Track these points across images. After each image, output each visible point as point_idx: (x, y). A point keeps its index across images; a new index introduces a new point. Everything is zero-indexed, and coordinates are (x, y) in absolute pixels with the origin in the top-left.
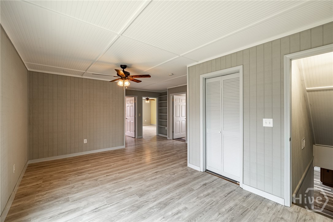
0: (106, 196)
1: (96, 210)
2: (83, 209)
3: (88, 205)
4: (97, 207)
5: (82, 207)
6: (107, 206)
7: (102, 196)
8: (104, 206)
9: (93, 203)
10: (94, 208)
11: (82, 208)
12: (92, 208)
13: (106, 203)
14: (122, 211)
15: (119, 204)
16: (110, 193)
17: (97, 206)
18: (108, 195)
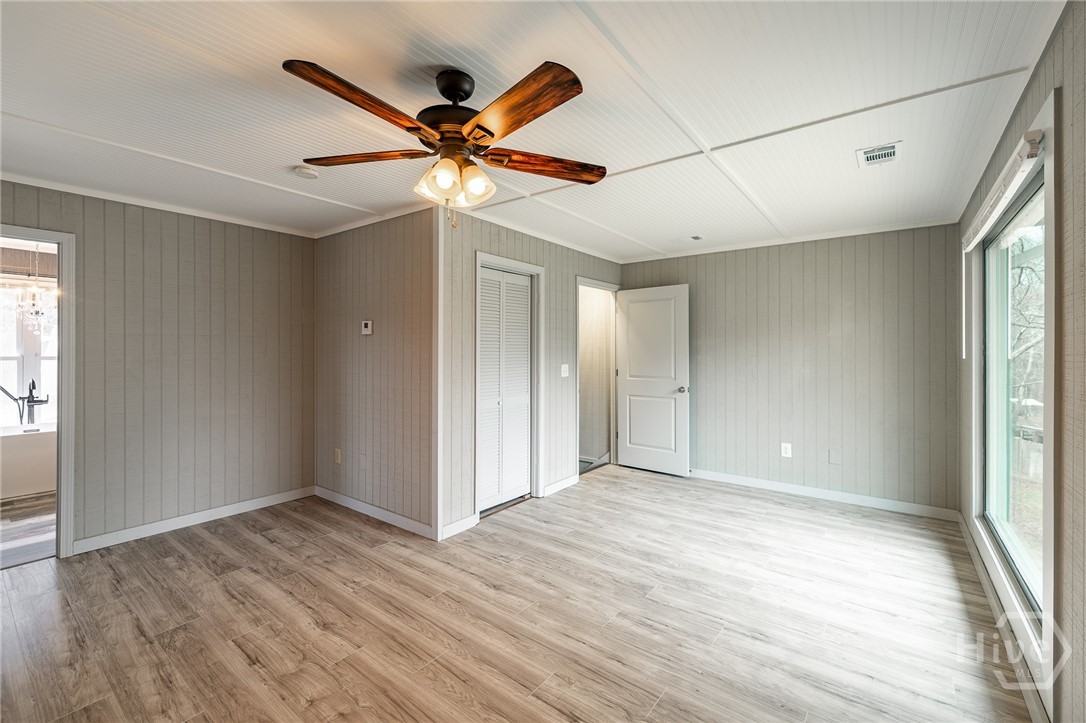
0: (700, 645)
1: (758, 636)
2: (784, 663)
3: (764, 663)
4: (749, 639)
5: (783, 670)
6: (727, 624)
7: (708, 653)
8: (734, 631)
9: (748, 657)
10: (758, 642)
11: (786, 667)
12: (760, 648)
13: (723, 631)
14: (717, 597)
15: (703, 609)
16: (680, 646)
17: (748, 644)
18: (693, 642)
